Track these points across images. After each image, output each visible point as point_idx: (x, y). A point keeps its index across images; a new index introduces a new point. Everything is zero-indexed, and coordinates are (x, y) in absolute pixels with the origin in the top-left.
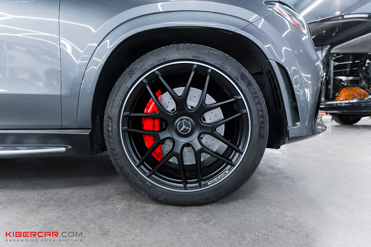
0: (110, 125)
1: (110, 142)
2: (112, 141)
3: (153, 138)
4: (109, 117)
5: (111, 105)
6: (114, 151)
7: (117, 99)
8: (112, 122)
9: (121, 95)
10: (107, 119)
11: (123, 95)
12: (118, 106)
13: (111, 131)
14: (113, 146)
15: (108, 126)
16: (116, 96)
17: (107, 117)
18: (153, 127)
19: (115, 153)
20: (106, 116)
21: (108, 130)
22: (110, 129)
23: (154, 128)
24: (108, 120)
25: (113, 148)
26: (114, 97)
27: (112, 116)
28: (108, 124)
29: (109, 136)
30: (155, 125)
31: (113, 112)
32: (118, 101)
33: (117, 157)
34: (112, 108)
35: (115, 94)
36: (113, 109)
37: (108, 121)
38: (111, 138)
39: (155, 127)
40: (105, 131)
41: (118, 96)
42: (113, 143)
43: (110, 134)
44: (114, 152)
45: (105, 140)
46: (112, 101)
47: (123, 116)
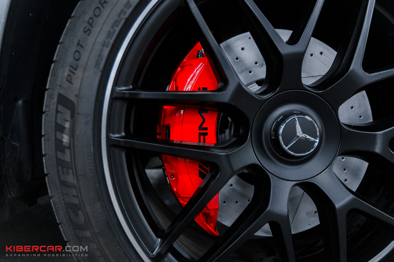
0: (67, 125)
1: (63, 183)
2: (70, 179)
3: (200, 167)
4: (63, 100)
5: (70, 59)
6: (80, 213)
7: (91, 40)
8: (72, 116)
9: (107, 28)
10: (53, 107)
11: (112, 27)
12: (97, 64)
13: (69, 148)
14: (77, 196)
15: (60, 128)
16: (87, 32)
17: (55, 100)
18: (200, 134)
19: (81, 219)
20: (51, 97)
21: (59, 142)
22: (66, 139)
23: (202, 137)
24: (61, 108)
25: (76, 201)
26: (80, 33)
27: (72, 98)
28: (59, 121)
29: (60, 163)
30: (206, 129)
31: (77, 83)
32: (98, 47)
33: (88, 234)
34: (74, 68)
35: (87, 24)
36: (79, 73)
37: (57, 112)
38: (70, 171)
39: (206, 134)
40: (46, 147)
41: (96, 30)
42: (74, 187)
43: (67, 157)
44: (77, 215)
45: (46, 175)
46: (74, 48)
47: (112, 99)
